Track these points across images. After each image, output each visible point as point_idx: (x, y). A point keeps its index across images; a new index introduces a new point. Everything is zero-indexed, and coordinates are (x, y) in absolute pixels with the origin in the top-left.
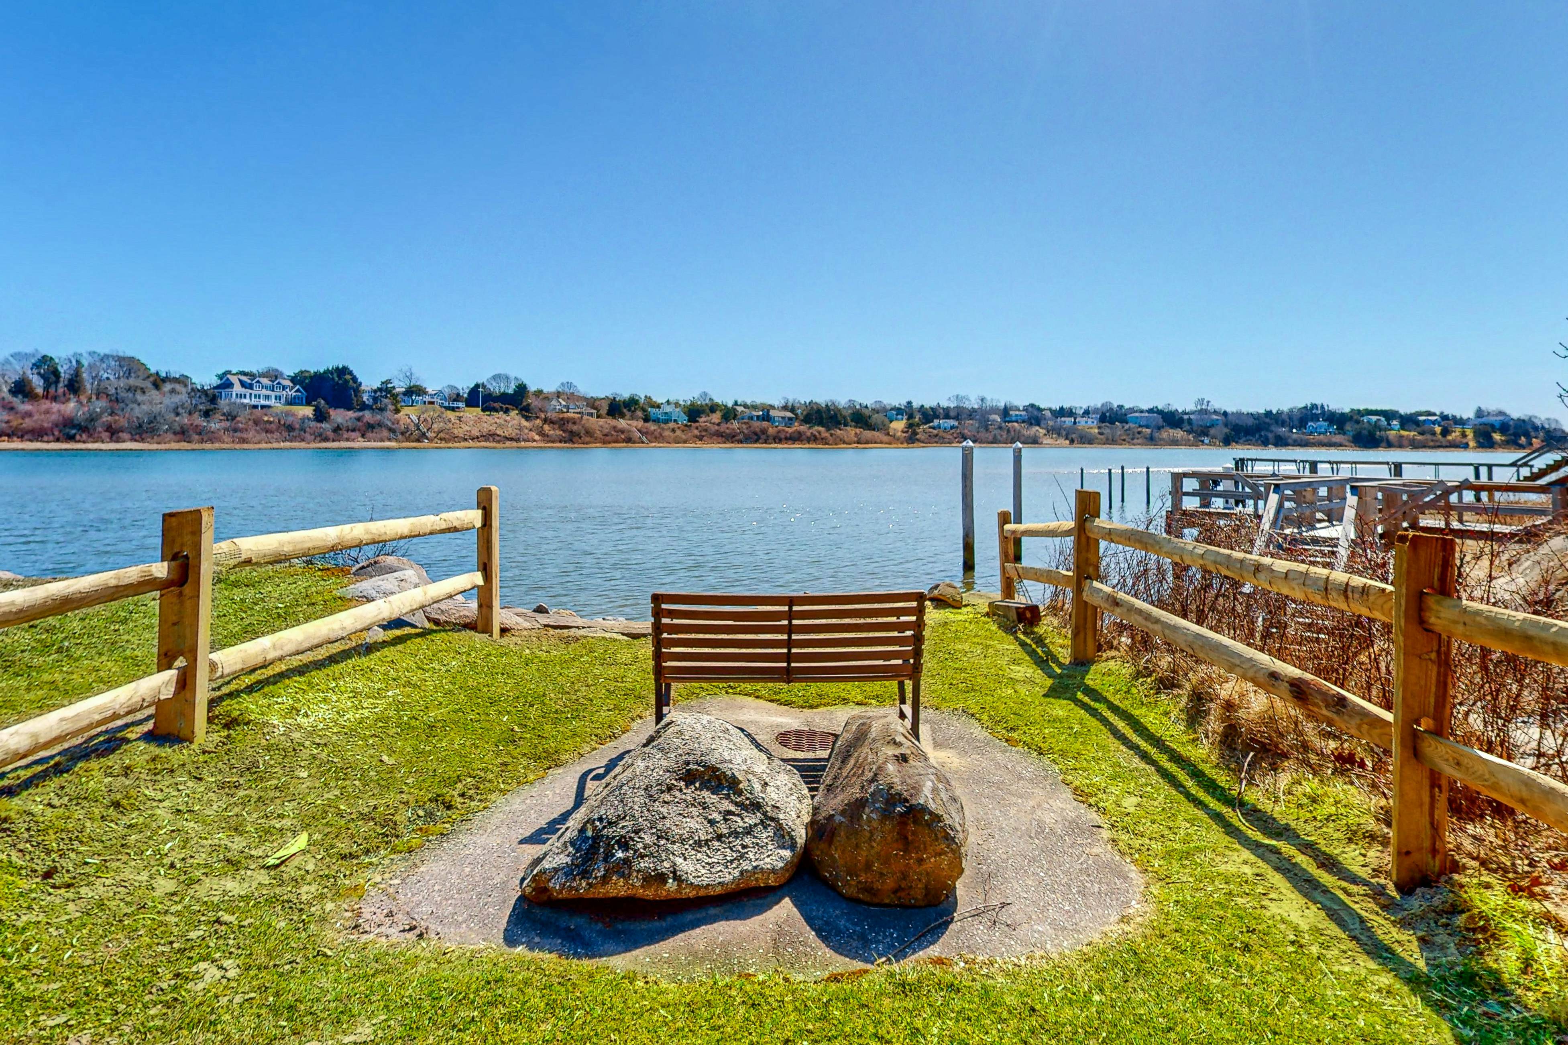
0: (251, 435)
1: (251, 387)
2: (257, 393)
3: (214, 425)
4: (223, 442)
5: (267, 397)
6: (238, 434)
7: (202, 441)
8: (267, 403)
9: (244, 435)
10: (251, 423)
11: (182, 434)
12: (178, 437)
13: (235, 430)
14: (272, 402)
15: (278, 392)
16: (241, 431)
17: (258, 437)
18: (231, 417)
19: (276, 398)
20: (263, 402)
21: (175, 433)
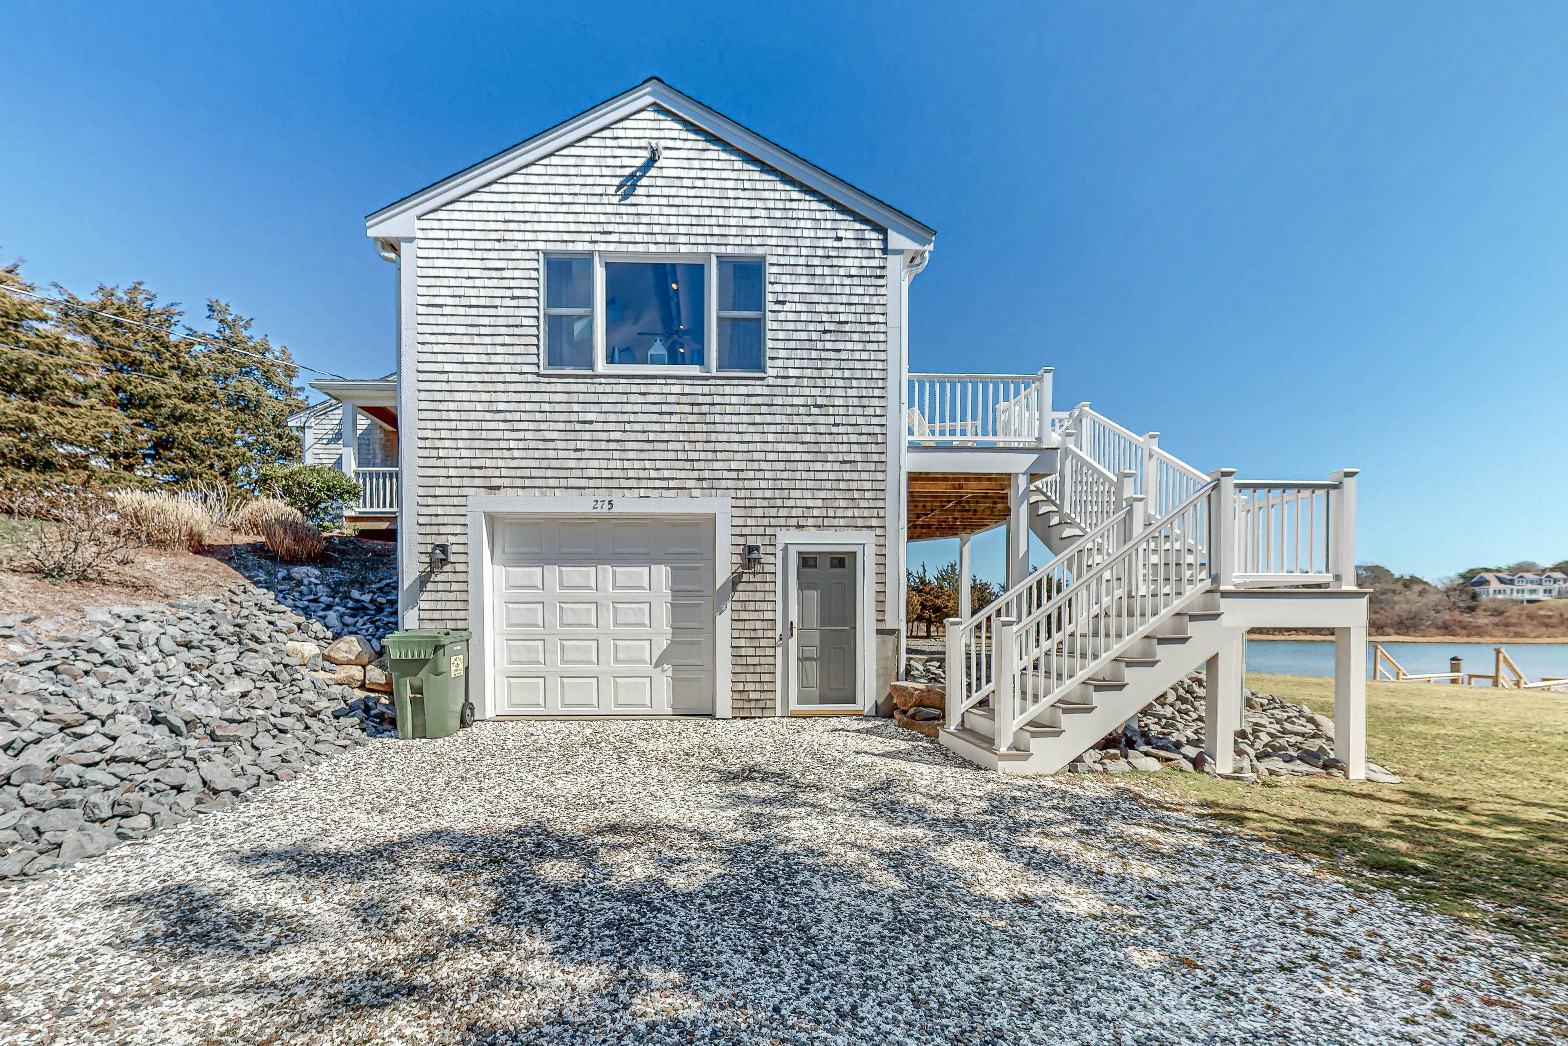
0: (1527, 629)
1: (1511, 582)
2: (1521, 588)
3: (1482, 619)
4: (1495, 636)
5: (1533, 591)
6: (1512, 629)
7: (1469, 635)
8: (1534, 597)
9: (1518, 629)
10: (1524, 618)
11: (1446, 628)
12: (1441, 632)
13: (1507, 625)
14: (1540, 596)
15: (1548, 586)
16: (1514, 625)
17: (1537, 633)
18: (1497, 612)
19: (1545, 591)
20: (1527, 596)
21: (1438, 628)
